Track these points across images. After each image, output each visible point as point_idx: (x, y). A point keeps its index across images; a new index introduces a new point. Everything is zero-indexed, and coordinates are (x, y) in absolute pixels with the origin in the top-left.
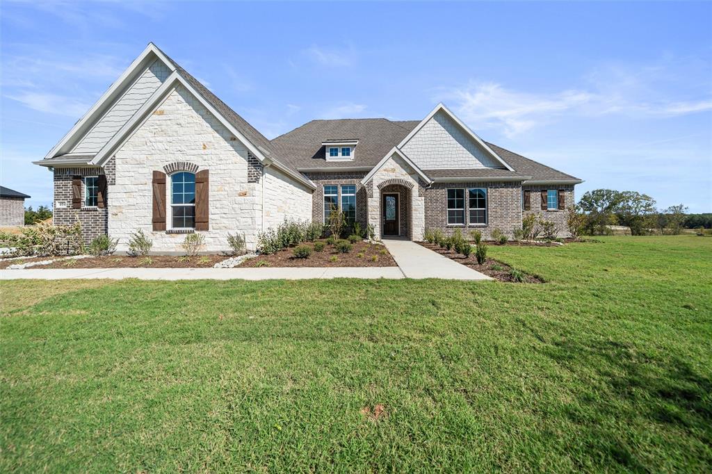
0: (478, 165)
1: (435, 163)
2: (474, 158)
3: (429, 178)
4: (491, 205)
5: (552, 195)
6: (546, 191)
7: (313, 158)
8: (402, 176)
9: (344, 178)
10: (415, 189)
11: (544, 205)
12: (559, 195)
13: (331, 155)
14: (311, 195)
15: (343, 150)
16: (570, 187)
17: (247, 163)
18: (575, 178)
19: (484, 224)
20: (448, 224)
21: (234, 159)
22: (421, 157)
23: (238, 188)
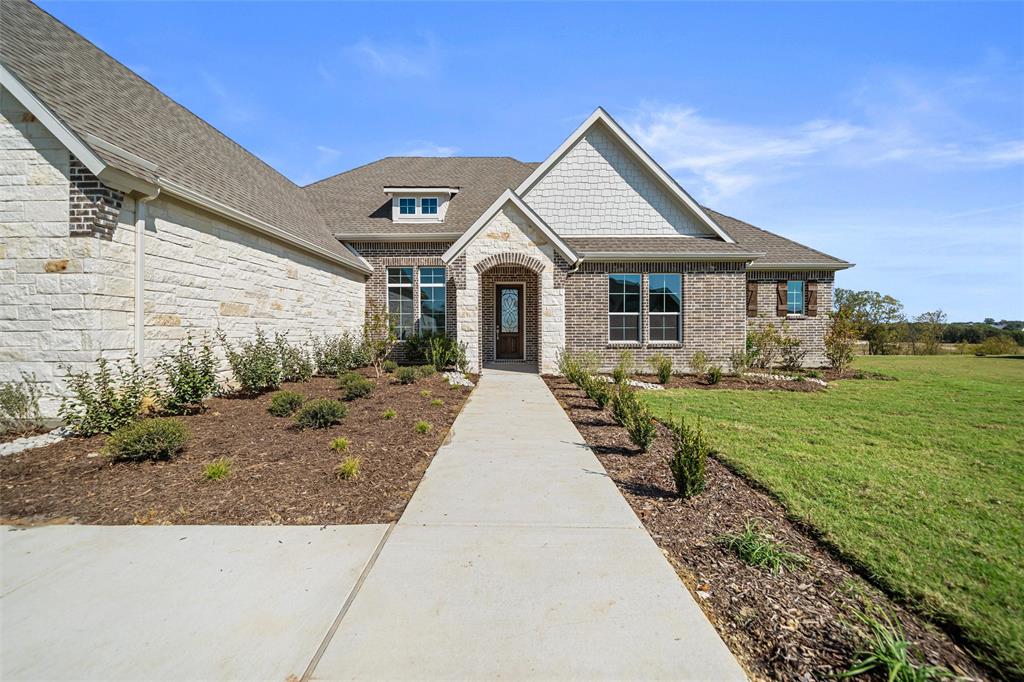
0: (666, 231)
1: (586, 225)
2: (660, 218)
3: (574, 252)
4: (690, 307)
5: (794, 289)
6: (786, 282)
7: (371, 216)
8: (522, 247)
9: (424, 254)
10: (548, 275)
11: (781, 307)
12: (807, 290)
13: (403, 211)
14: (364, 285)
15: (425, 202)
16: (826, 275)
17: (68, 182)
18: (836, 260)
19: (676, 342)
20: (610, 342)
21: (33, 173)
22: (561, 213)
23: (45, 252)
